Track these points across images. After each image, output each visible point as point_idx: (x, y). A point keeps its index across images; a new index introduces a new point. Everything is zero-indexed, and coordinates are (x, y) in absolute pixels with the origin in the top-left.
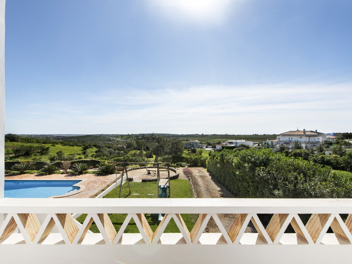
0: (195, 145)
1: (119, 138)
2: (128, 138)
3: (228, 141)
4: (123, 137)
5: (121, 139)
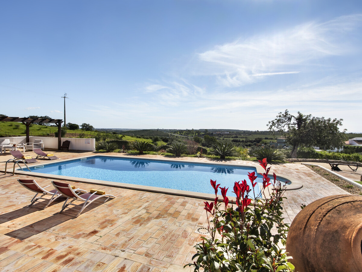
1: (178, 133)
2: (188, 134)
3: (355, 139)
5: (180, 134)
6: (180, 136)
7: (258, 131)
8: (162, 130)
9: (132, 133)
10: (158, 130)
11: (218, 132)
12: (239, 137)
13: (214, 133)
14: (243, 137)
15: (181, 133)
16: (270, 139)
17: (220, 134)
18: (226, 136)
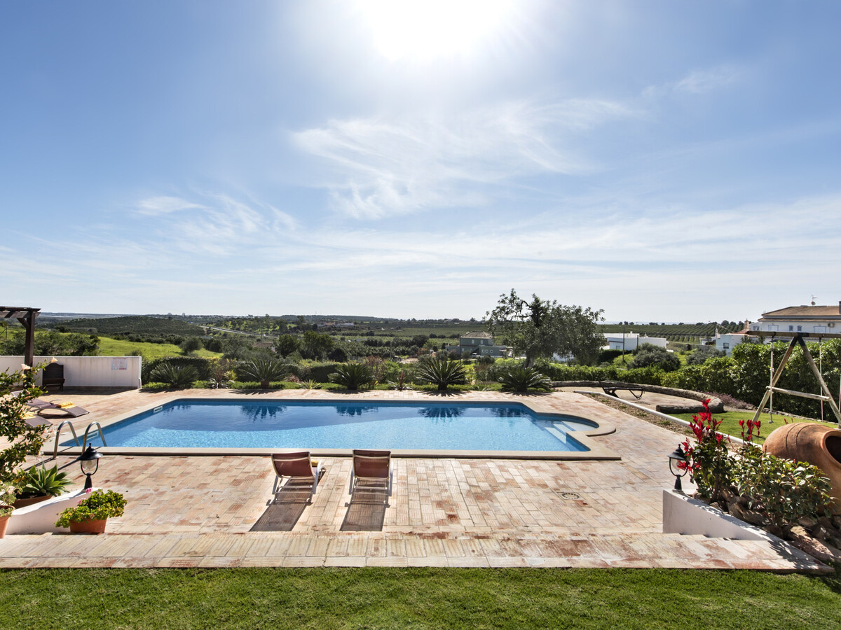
0: (483, 348)
1: (227, 326)
2: (254, 327)
4: (240, 324)
5: (233, 329)
6: (234, 332)
7: (414, 319)
8: (180, 316)
9: (91, 326)
10: (170, 317)
11: (328, 322)
12: (375, 334)
13: (319, 325)
14: (385, 333)
15: (238, 326)
16: (439, 337)
17: (335, 328)
18: (348, 332)
